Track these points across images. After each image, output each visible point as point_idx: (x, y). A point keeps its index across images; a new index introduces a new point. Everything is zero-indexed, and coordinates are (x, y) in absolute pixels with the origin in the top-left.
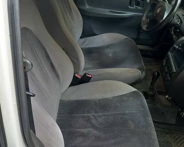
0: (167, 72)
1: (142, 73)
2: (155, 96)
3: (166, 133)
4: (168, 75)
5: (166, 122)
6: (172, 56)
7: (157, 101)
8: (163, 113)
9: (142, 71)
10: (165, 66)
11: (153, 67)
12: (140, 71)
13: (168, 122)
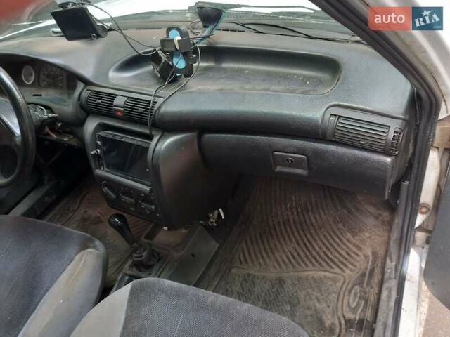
0: (136, 201)
1: (94, 247)
2: (155, 249)
3: (227, 272)
4: (143, 205)
5: (209, 259)
6: (107, 172)
7: (167, 253)
8: (193, 255)
9: (92, 245)
10: (118, 197)
11: (82, 211)
12: (90, 250)
13: (212, 255)
